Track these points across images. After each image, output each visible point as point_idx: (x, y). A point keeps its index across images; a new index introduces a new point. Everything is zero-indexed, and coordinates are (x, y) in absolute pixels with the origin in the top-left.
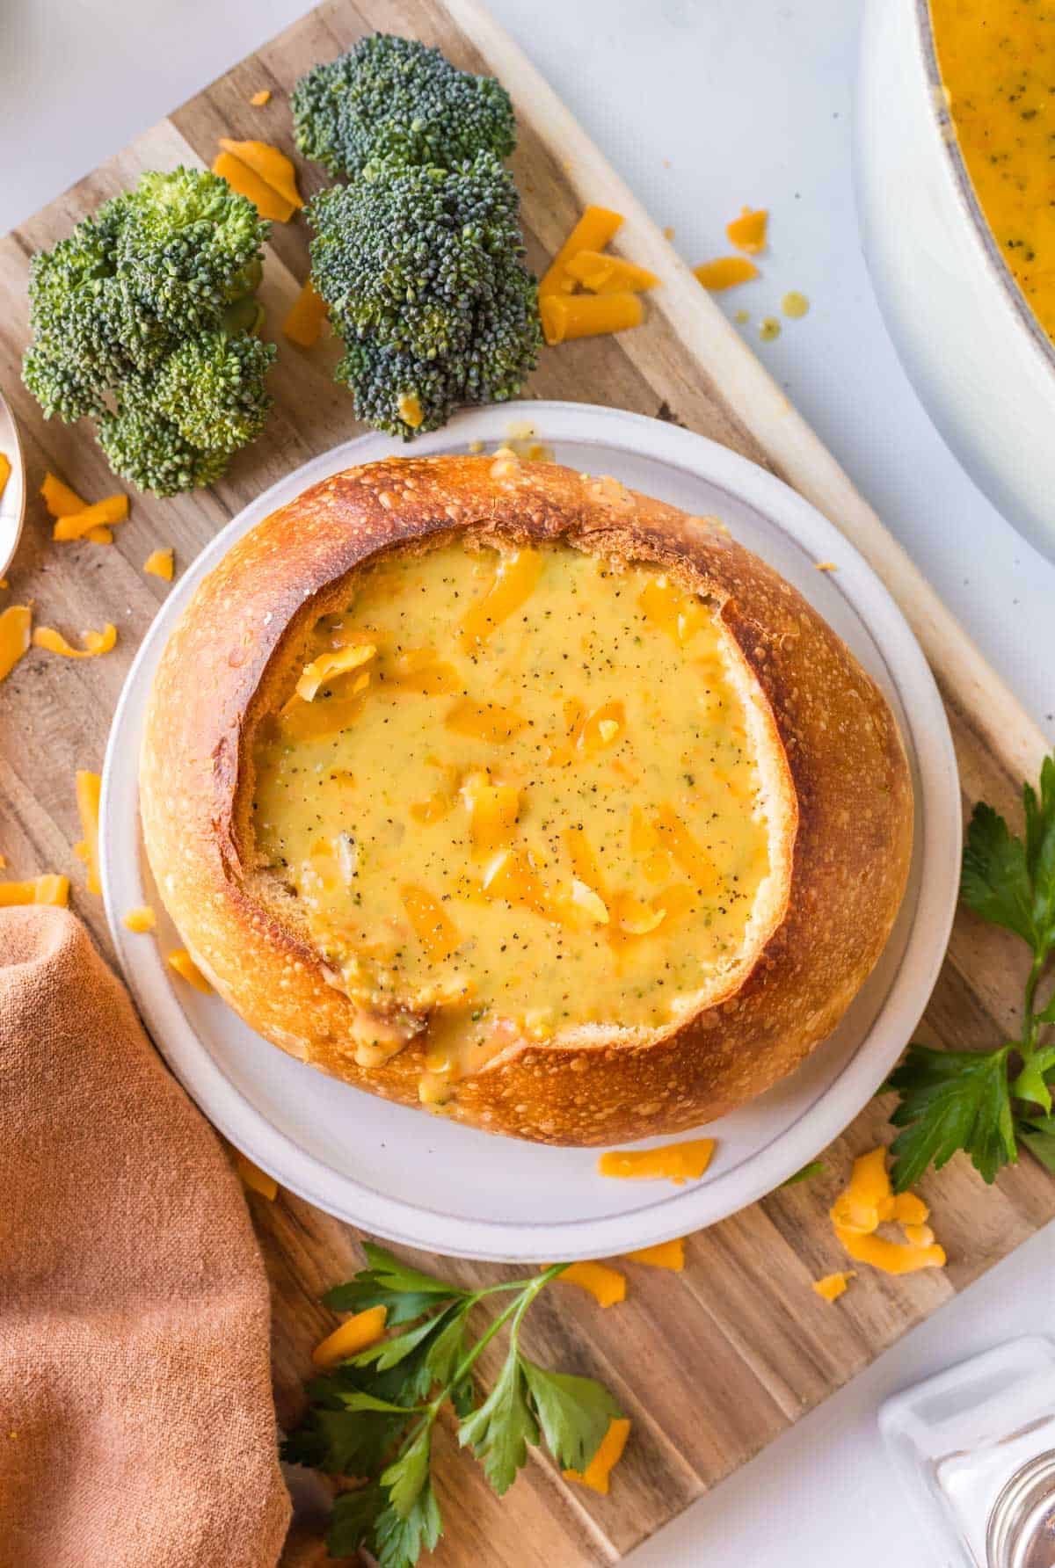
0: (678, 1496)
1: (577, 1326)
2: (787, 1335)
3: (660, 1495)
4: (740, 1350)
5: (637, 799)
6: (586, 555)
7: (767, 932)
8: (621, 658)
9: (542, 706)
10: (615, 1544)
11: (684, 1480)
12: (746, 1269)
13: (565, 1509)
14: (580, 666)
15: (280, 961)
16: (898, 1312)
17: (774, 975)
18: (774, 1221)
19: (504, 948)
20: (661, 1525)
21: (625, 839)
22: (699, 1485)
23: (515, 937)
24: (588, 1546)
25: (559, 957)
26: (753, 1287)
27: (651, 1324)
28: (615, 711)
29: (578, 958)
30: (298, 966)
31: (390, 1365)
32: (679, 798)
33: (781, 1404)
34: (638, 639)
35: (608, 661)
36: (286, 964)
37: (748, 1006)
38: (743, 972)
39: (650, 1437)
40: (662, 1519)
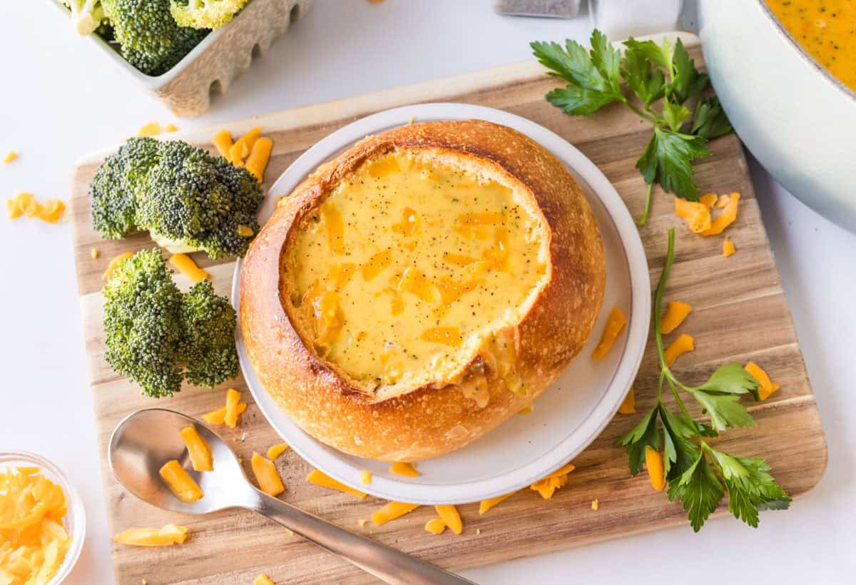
0: (795, 356)
1: (696, 366)
2: (742, 277)
3: (791, 364)
4: (740, 300)
5: (449, 224)
6: (339, 186)
7: (534, 203)
8: (387, 198)
9: (386, 240)
10: (805, 394)
11: (789, 351)
12: (703, 281)
13: (779, 408)
14: (380, 215)
15: (418, 405)
16: (753, 226)
17: (554, 213)
18: (688, 260)
19: (474, 314)
20: (805, 370)
21: (462, 238)
22: (794, 346)
23: (472, 306)
24: (801, 406)
25: (492, 294)
26: (712, 282)
27: (711, 333)
28: (409, 212)
29: (497, 287)
30: (424, 398)
31: (675, 456)
32: (459, 209)
33: (773, 293)
34: (384, 187)
35: (386, 203)
36: (420, 403)
37: (560, 230)
38: (545, 223)
39: (762, 356)
40: (803, 369)
